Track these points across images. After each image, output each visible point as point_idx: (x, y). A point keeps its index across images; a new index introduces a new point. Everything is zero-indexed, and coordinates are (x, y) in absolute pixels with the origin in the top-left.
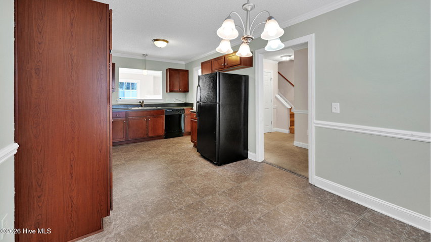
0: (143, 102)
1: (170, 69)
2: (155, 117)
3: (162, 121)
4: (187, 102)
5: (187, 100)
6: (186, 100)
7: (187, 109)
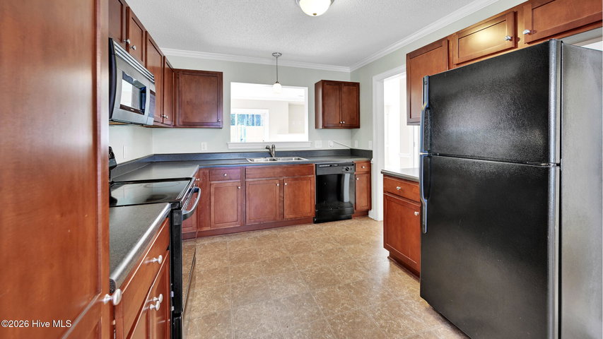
0: (273, 147)
1: (323, 82)
2: (296, 179)
3: (310, 188)
4: (356, 147)
5: (356, 142)
6: (353, 143)
7: (359, 163)
